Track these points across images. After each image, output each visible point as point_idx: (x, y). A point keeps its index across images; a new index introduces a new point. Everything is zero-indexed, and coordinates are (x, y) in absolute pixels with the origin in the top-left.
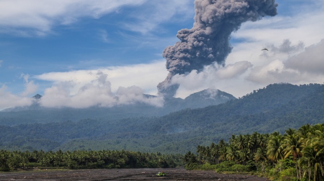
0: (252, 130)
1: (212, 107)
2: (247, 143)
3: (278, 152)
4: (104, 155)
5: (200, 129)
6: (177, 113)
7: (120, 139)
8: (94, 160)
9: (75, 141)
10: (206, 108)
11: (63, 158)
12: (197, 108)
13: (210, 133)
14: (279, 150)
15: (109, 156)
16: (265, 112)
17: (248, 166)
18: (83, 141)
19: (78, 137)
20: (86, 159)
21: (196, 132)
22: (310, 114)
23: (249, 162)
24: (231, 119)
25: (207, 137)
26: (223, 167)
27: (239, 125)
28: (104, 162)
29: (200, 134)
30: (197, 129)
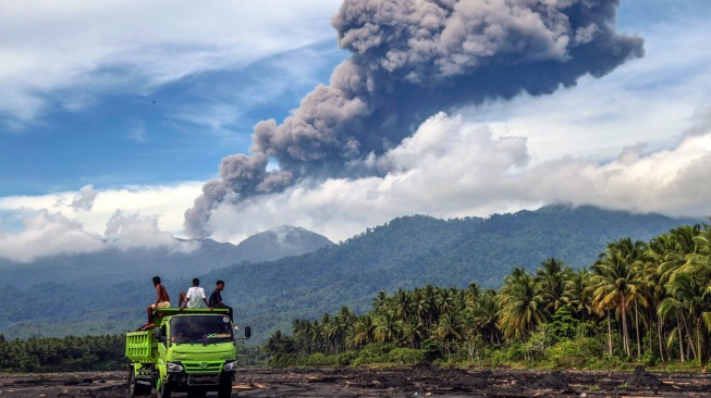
0: (365, 301)
1: (291, 259)
2: (417, 306)
3: (531, 309)
4: (96, 344)
5: (268, 300)
6: (225, 270)
7: (114, 321)
8: (77, 354)
9: (23, 324)
10: (279, 261)
11: (9, 351)
12: (262, 260)
13: (288, 307)
14: (533, 304)
15: (107, 345)
16: (387, 268)
17: (424, 351)
18: (38, 326)
19: (28, 317)
20: (60, 352)
21: (260, 306)
22: (466, 271)
23: (426, 343)
24: (326, 280)
25: (282, 314)
26: (367, 355)
27: (342, 292)
28: (97, 358)
29: (270, 309)
30: (262, 300)
